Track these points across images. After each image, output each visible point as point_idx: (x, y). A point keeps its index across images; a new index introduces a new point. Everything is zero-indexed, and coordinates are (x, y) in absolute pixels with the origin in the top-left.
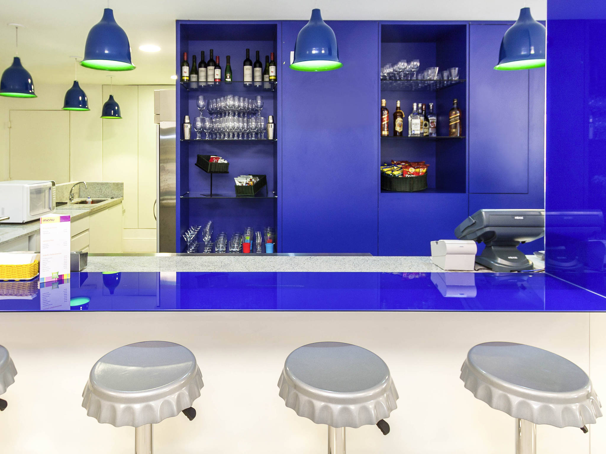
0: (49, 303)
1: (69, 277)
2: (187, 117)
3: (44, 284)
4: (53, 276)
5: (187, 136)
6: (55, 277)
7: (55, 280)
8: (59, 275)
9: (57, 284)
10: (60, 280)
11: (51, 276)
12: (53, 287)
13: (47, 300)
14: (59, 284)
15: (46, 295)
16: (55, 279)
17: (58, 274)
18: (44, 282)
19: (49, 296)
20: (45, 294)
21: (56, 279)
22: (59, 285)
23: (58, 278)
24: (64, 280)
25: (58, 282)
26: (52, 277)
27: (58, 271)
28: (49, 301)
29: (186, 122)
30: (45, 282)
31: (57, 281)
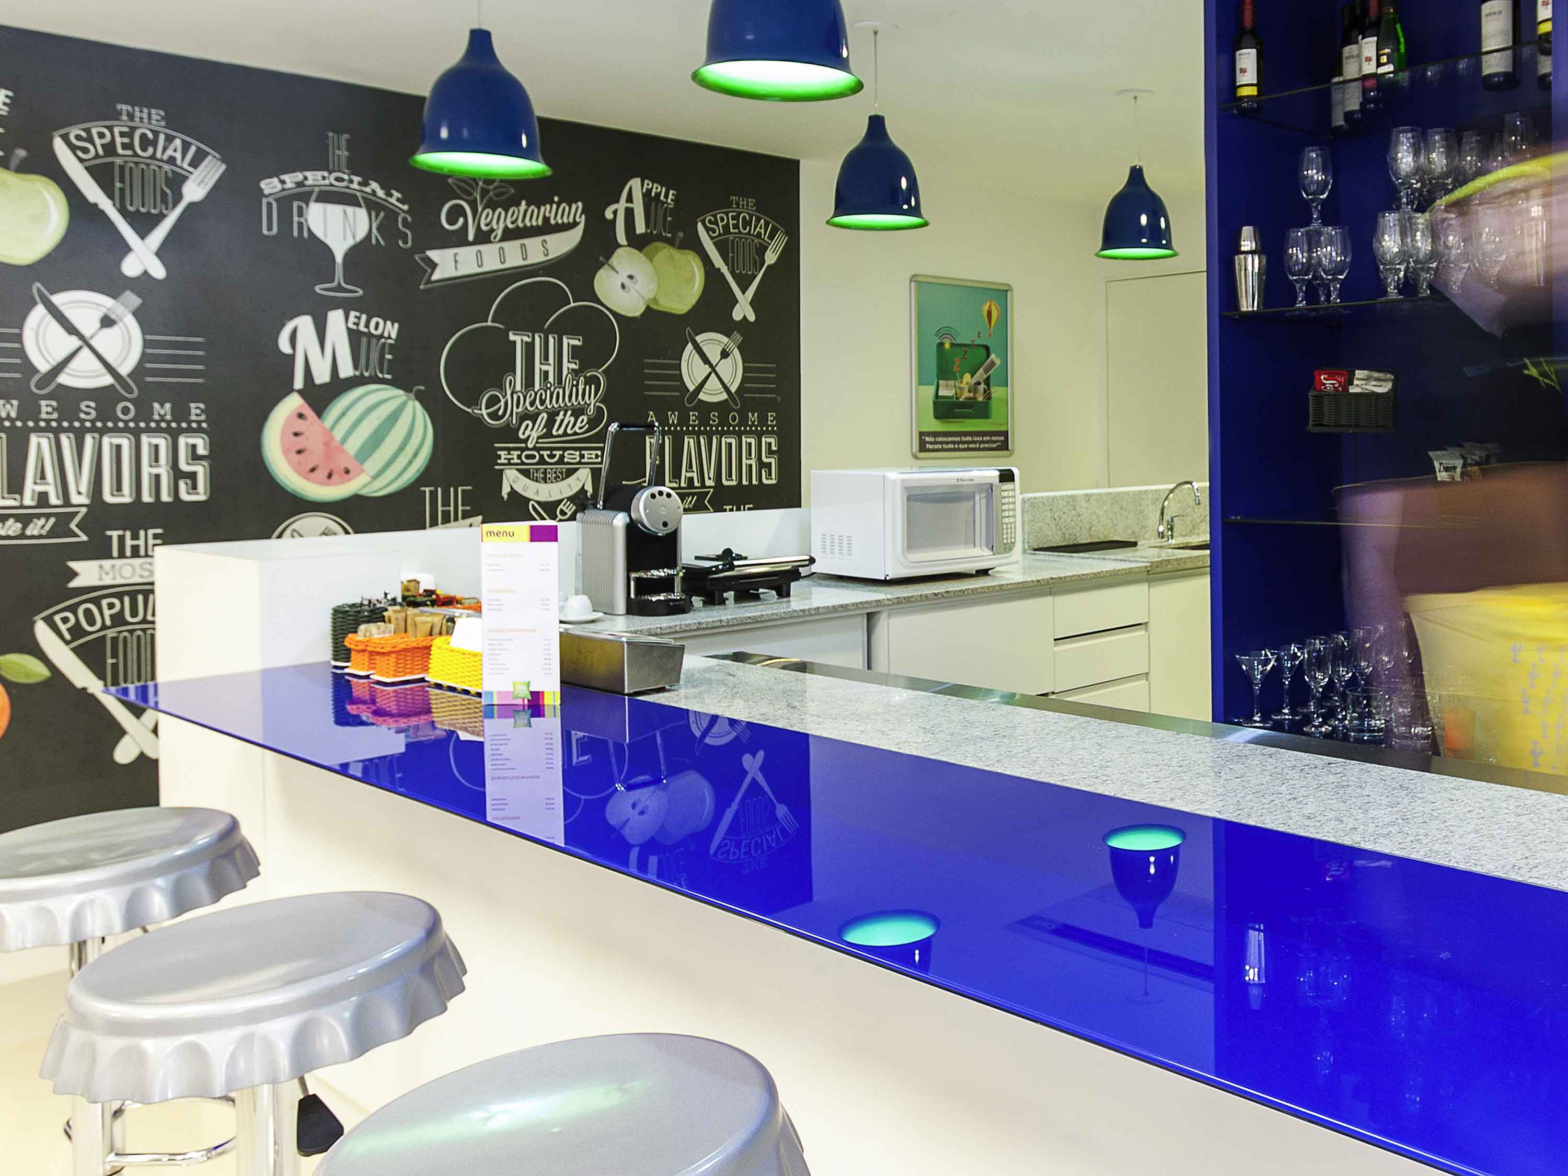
0: (509, 764)
1: (558, 702)
2: (1247, 231)
3: (493, 709)
4: (516, 692)
5: (1248, 303)
6: (523, 696)
7: (520, 702)
8: (531, 693)
9: (528, 716)
10: (535, 706)
11: (512, 689)
12: (515, 721)
13: (501, 755)
14: (533, 716)
15: (499, 740)
16: (521, 700)
17: (528, 687)
18: (494, 705)
19: (506, 744)
20: (496, 738)
21: (523, 699)
22: (532, 719)
23: (528, 700)
24: (546, 708)
25: (529, 708)
26: (514, 692)
27: (527, 680)
28: (506, 759)
29: (1243, 249)
30: (495, 703)
31: (526, 707)
